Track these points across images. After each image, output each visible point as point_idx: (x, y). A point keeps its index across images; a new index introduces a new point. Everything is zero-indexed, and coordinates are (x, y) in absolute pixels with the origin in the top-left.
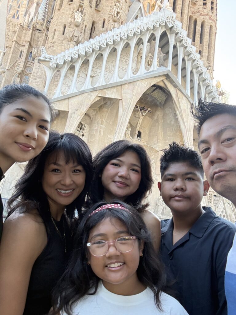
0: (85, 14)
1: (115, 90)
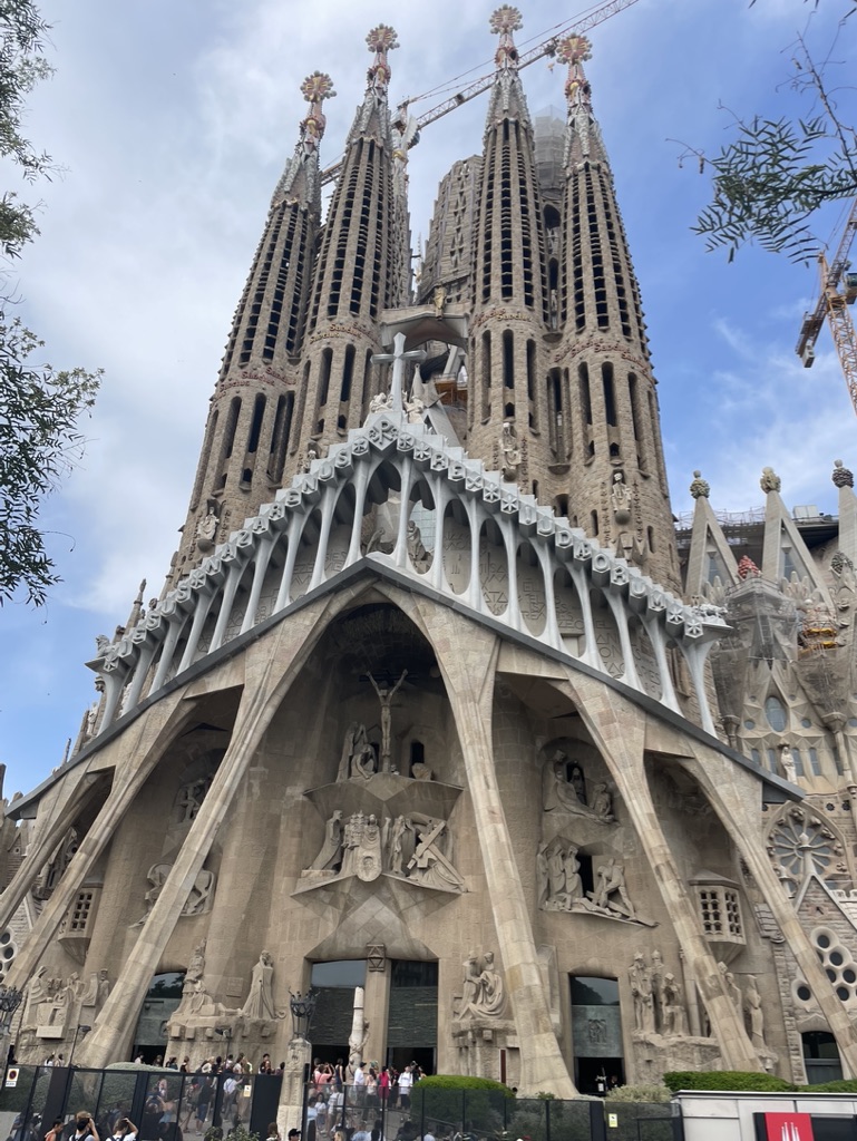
0: (228, 514)
1: (228, 667)
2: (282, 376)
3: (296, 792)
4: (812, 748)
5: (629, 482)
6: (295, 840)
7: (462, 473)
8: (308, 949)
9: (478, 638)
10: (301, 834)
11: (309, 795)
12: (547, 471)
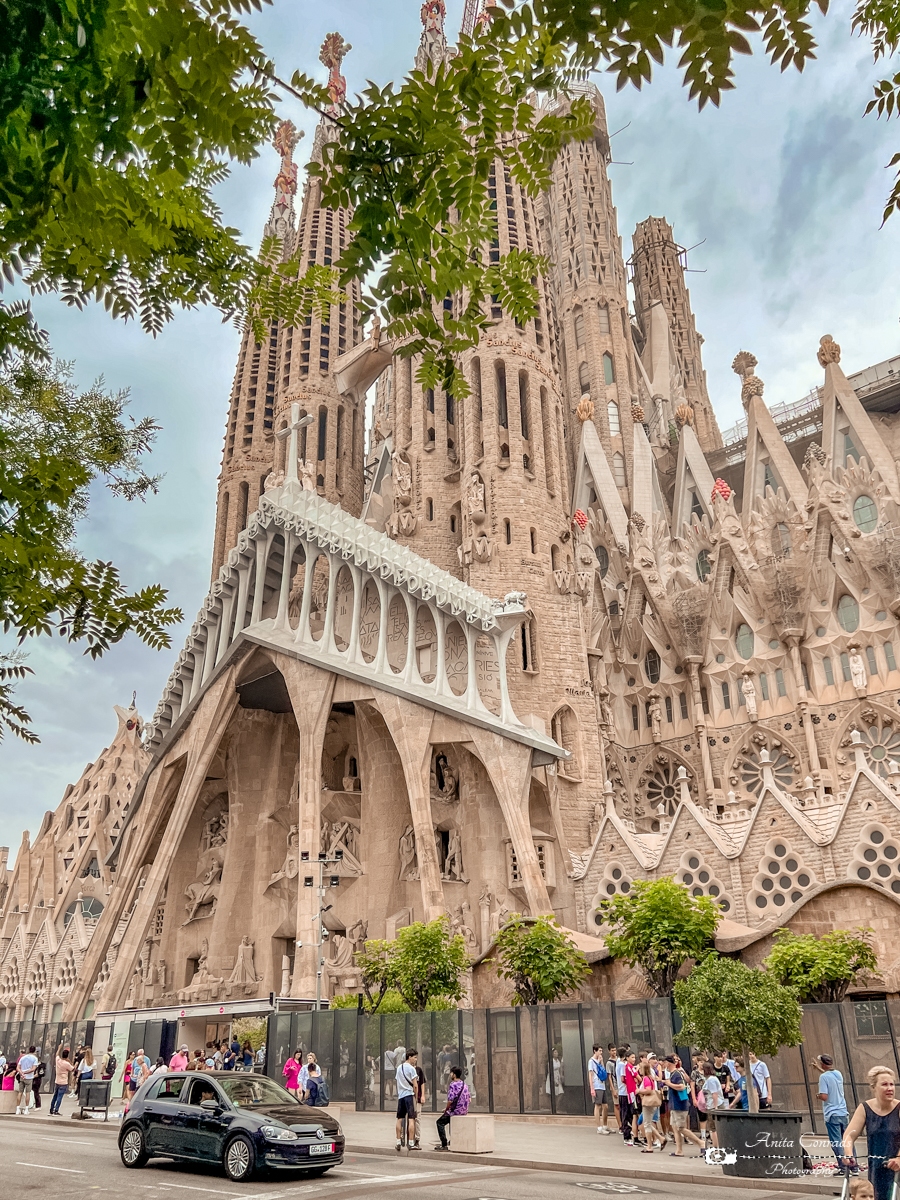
2: (260, 457)
3: (264, 817)
4: (778, 669)
5: (487, 481)
6: (266, 853)
7: (316, 533)
8: (273, 930)
9: (318, 678)
10: (269, 848)
11: (272, 817)
12: (442, 484)
